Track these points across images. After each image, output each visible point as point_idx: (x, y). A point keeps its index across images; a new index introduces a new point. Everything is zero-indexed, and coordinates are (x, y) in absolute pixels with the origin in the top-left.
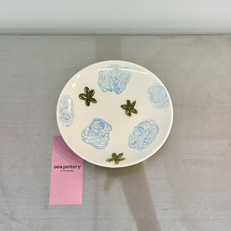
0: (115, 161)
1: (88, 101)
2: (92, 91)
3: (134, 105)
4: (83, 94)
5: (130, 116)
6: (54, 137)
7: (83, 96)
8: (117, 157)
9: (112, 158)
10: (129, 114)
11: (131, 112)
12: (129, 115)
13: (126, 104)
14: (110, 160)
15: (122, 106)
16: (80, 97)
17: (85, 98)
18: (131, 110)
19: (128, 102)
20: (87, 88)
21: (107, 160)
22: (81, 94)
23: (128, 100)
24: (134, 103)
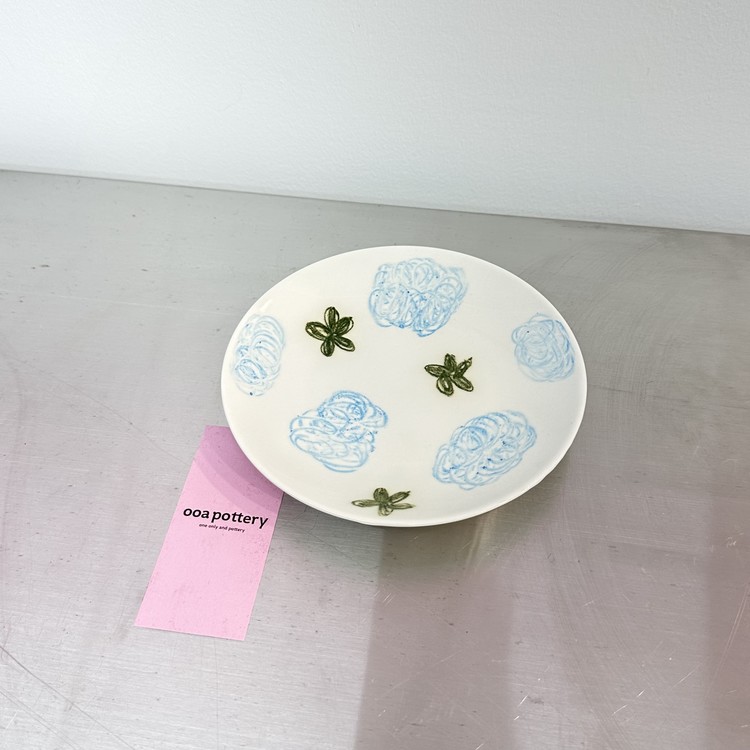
1: (328, 344)
2: (347, 321)
3: (466, 368)
5: (449, 395)
7: (318, 328)
8: (391, 499)
9: (373, 499)
10: (445, 388)
11: (453, 385)
12: (448, 391)
13: (443, 364)
14: (364, 504)
15: (428, 369)
16: (310, 330)
18: (456, 380)
19: (450, 359)
20: (333, 311)
21: (353, 503)
22: (313, 323)
23: (447, 355)
24: (467, 364)
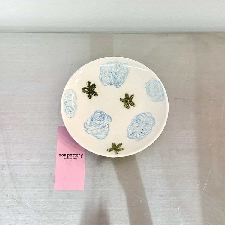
0: (115, 151)
1: (90, 94)
2: (94, 85)
3: (132, 98)
4: (86, 88)
5: (128, 108)
6: (59, 127)
7: (86, 90)
8: (117, 147)
9: (112, 148)
10: (127, 106)
11: (129, 104)
13: (125, 98)
14: (110, 150)
15: (121, 99)
16: (83, 91)
17: (87, 92)
20: (89, 83)
21: (107, 150)
22: (84, 88)
23: (126, 94)
24: (132, 96)
